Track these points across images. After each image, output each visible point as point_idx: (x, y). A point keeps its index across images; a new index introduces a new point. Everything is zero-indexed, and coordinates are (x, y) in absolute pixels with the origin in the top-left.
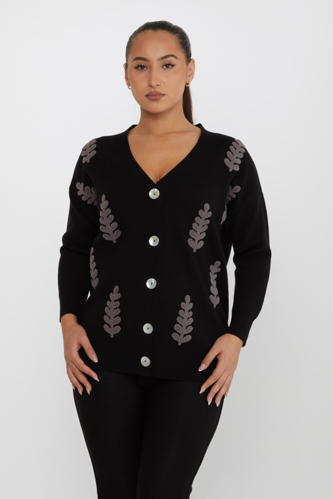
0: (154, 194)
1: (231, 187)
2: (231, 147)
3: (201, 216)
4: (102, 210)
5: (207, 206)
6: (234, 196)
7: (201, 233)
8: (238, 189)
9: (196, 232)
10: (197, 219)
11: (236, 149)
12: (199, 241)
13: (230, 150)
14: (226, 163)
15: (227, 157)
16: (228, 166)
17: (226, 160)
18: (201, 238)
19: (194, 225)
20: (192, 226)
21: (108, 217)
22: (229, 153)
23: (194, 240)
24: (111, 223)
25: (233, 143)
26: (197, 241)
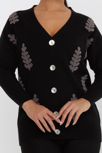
0: (52, 43)
1: (88, 39)
2: (87, 21)
3: (77, 53)
4: (23, 52)
5: (79, 48)
6: (90, 44)
7: (76, 63)
8: (92, 40)
9: (74, 62)
10: (74, 55)
11: (90, 22)
12: (75, 67)
13: (87, 22)
14: (86, 28)
15: (86, 26)
16: (88, 29)
17: (86, 27)
18: (77, 66)
19: (73, 58)
20: (71, 59)
21: (27, 56)
22: (87, 24)
23: (73, 66)
24: (28, 59)
25: (88, 19)
26: (74, 67)
